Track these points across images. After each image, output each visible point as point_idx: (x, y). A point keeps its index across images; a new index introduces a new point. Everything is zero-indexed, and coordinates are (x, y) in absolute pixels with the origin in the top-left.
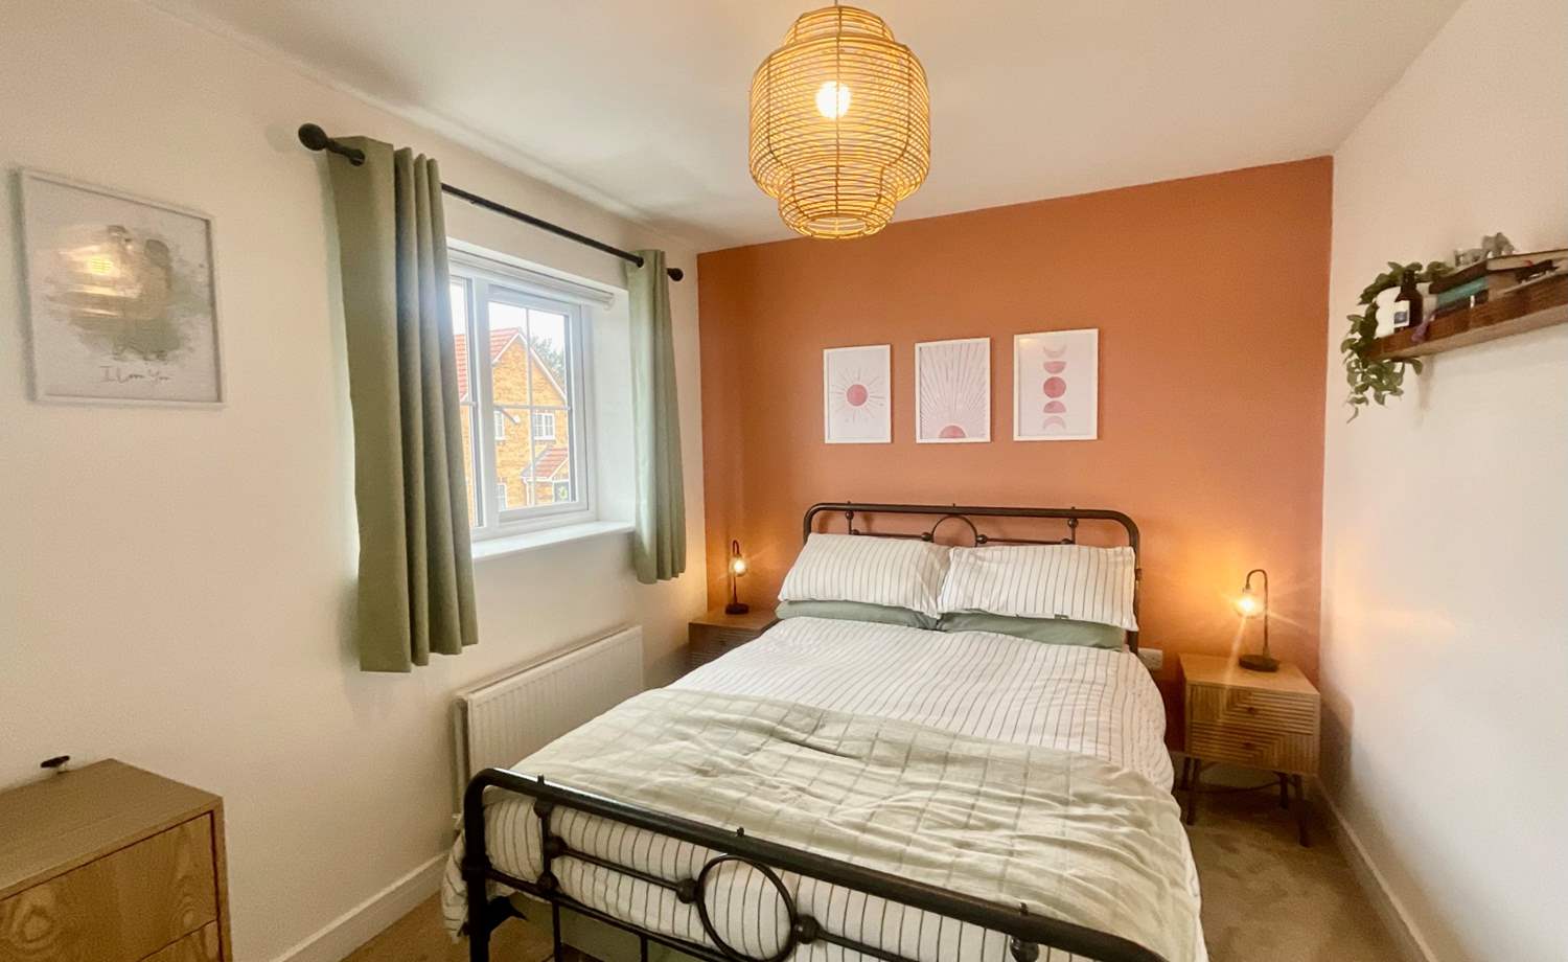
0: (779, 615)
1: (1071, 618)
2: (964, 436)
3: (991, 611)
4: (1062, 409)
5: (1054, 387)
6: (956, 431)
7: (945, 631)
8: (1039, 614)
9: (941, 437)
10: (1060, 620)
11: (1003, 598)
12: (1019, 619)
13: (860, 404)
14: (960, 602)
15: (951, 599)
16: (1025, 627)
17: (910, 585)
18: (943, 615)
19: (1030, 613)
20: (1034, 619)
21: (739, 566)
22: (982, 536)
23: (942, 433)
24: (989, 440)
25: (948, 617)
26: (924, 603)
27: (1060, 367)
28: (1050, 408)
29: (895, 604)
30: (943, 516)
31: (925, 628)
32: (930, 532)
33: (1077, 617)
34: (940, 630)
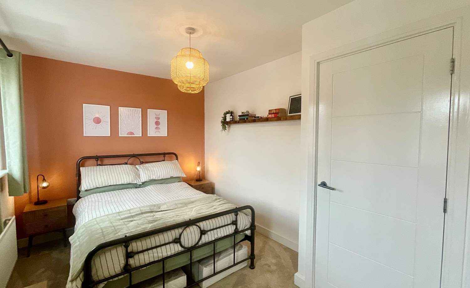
0: (81, 196)
1: (174, 177)
2: (134, 135)
3: (156, 179)
4: (159, 129)
5: (157, 123)
6: (132, 133)
7: (142, 187)
8: (167, 177)
9: (127, 135)
10: (172, 178)
11: (158, 175)
12: (162, 179)
13: (98, 124)
14: (148, 178)
15: (144, 178)
16: (163, 181)
17: (132, 176)
18: (142, 183)
19: (165, 178)
20: (166, 179)
21: (45, 184)
22: (142, 162)
23: (127, 134)
24: (141, 136)
25: (143, 183)
26: (137, 180)
27: (159, 118)
28: (156, 128)
29: (128, 183)
30: (129, 157)
31: (136, 188)
32: (126, 162)
33: (175, 176)
34: (140, 187)
